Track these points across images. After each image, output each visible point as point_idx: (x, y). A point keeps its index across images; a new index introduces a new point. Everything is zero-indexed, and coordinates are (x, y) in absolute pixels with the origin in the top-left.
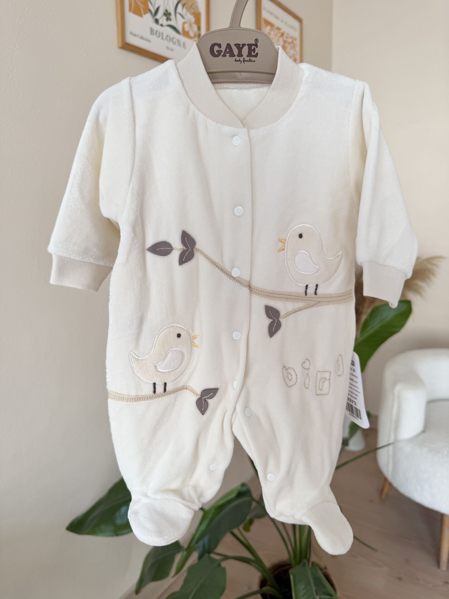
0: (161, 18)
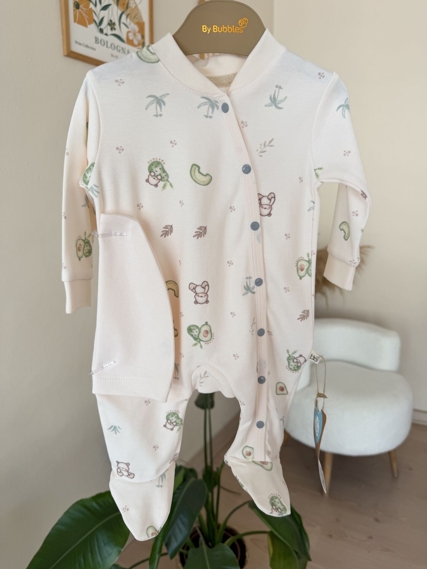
0: (105, 28)
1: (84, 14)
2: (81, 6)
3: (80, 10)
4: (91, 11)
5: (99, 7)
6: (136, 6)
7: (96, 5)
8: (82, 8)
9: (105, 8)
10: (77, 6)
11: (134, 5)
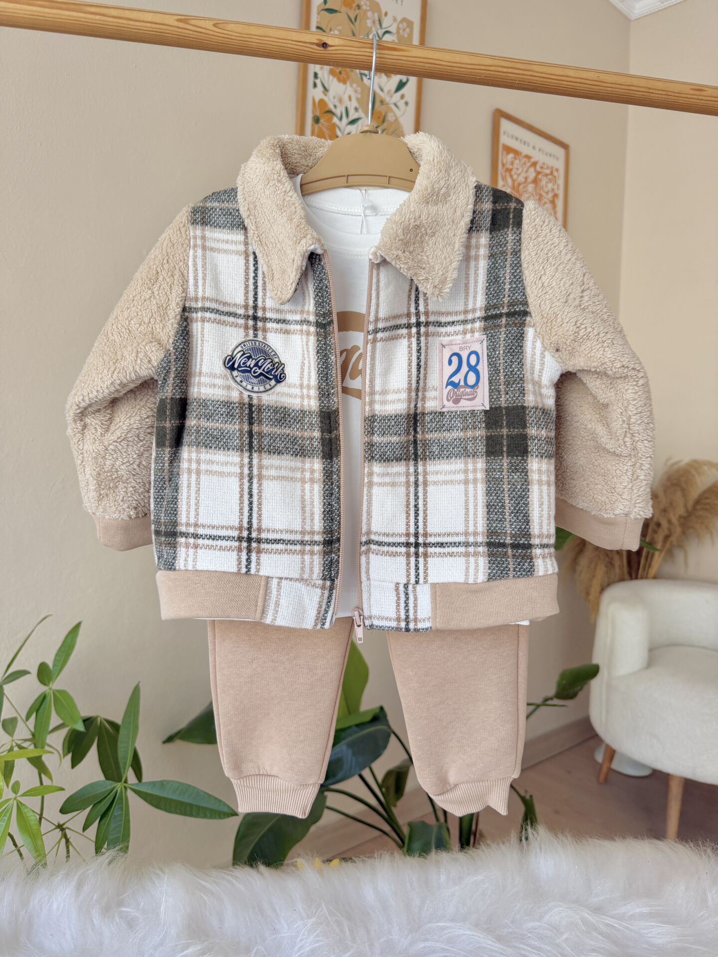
1: (325, 130)
2: (321, 121)
3: (320, 125)
4: (334, 125)
5: (345, 121)
6: (396, 120)
7: (341, 119)
8: (324, 123)
9: (353, 122)
10: (317, 120)
11: (394, 118)
